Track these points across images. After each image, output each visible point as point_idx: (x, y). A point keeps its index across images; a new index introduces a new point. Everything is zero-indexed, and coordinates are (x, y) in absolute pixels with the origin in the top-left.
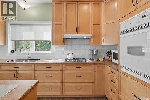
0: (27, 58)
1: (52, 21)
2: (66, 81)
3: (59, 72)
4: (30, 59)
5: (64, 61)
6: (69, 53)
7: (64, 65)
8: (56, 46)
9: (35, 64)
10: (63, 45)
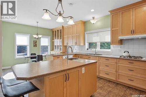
0: (95, 54)
1: (110, 28)
2: (120, 71)
3: (114, 64)
4: (96, 54)
5: (118, 57)
6: (125, 51)
7: (118, 60)
8: (114, 46)
9: (99, 57)
10: (119, 44)
